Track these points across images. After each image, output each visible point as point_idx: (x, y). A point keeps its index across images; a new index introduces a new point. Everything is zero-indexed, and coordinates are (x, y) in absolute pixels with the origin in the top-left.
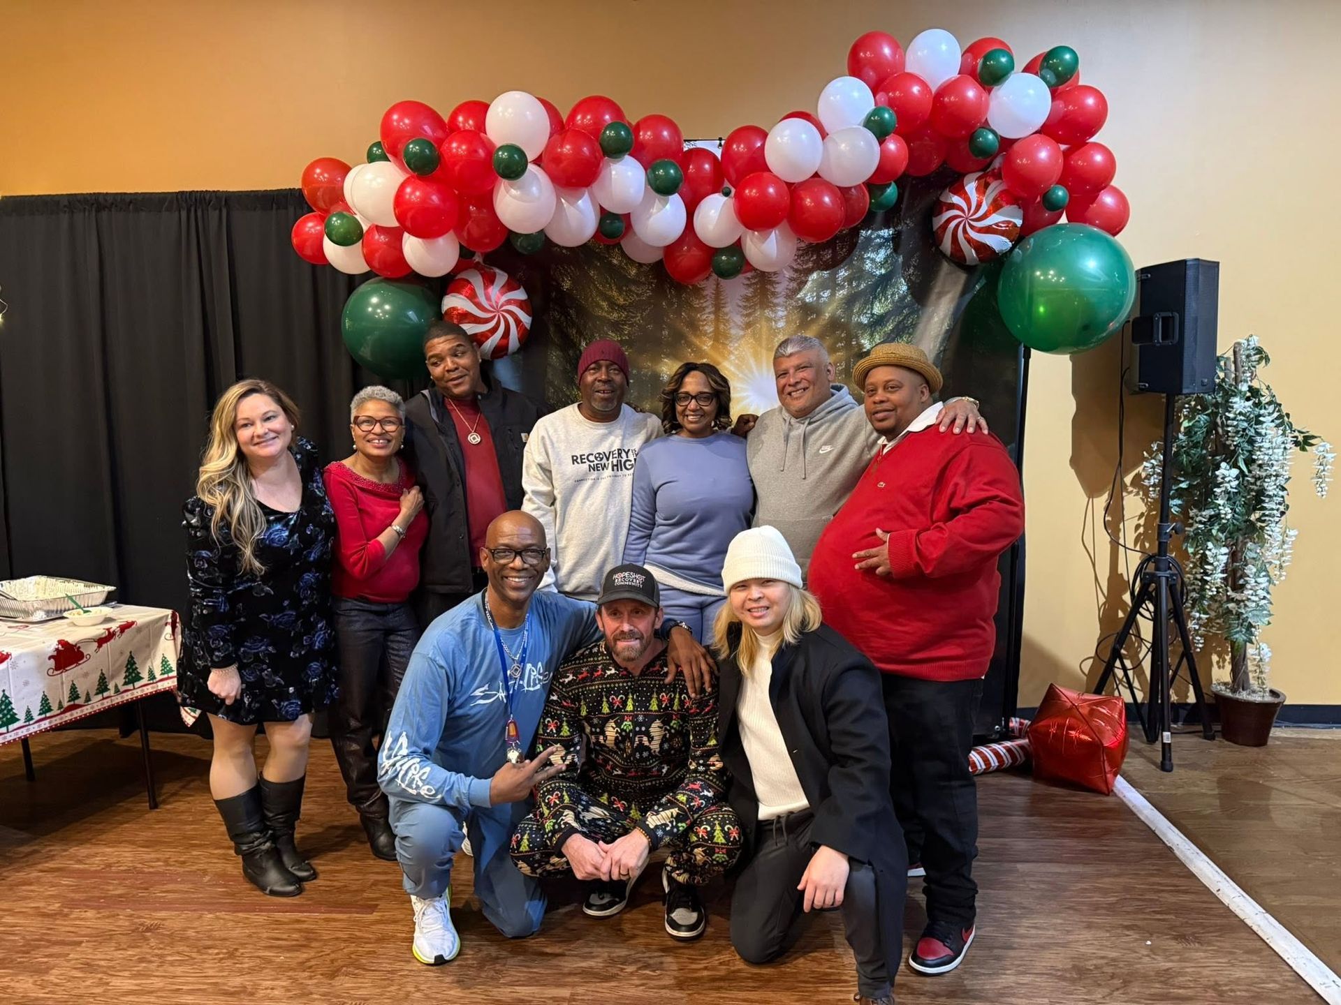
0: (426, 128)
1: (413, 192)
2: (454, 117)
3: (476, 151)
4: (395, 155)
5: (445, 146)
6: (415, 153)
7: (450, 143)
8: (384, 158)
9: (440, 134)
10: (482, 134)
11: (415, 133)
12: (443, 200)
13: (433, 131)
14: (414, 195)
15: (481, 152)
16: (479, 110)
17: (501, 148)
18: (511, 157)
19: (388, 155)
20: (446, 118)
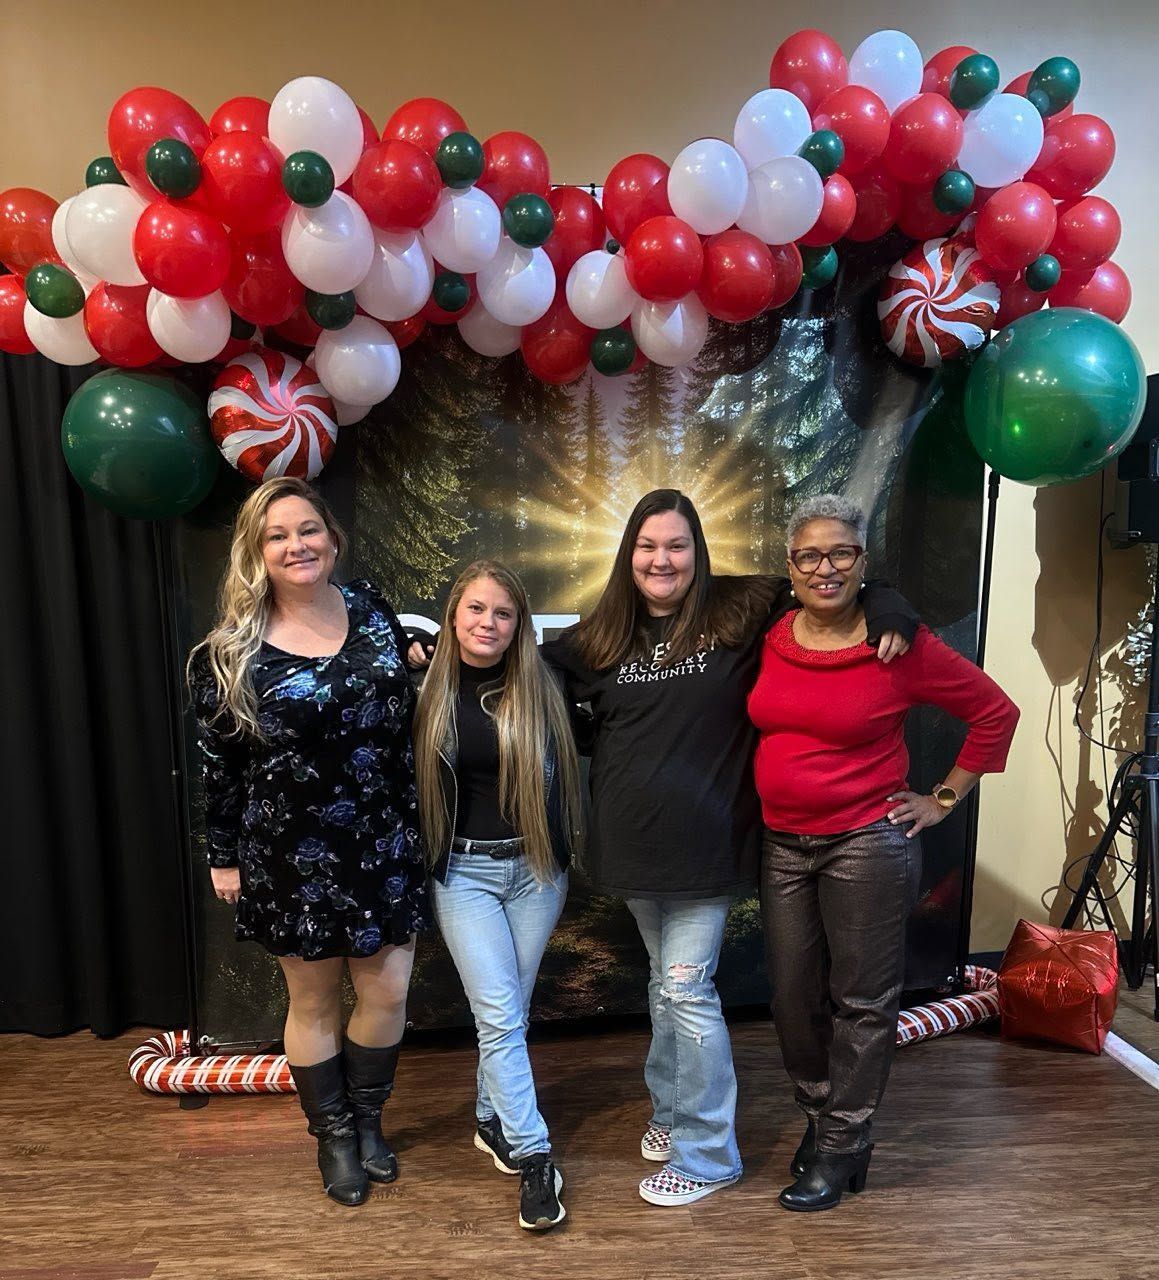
0: (179, 129)
1: (162, 224)
2: (218, 117)
3: (257, 161)
4: (134, 170)
5: (209, 155)
6: (166, 162)
7: (216, 152)
8: (116, 179)
9: (199, 140)
10: (264, 138)
11: (163, 134)
12: (208, 235)
13: (191, 137)
14: (164, 228)
15: (264, 165)
16: (257, 111)
17: (292, 158)
18: (309, 169)
19: (124, 174)
20: (208, 121)
